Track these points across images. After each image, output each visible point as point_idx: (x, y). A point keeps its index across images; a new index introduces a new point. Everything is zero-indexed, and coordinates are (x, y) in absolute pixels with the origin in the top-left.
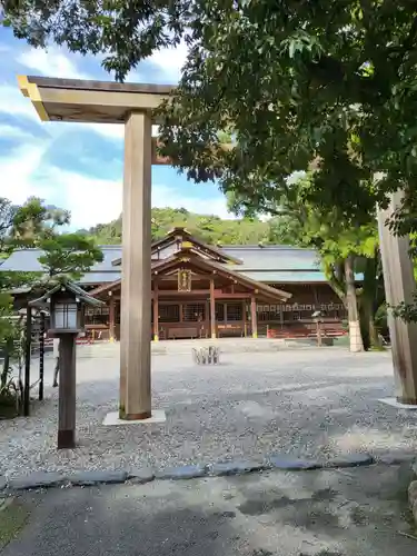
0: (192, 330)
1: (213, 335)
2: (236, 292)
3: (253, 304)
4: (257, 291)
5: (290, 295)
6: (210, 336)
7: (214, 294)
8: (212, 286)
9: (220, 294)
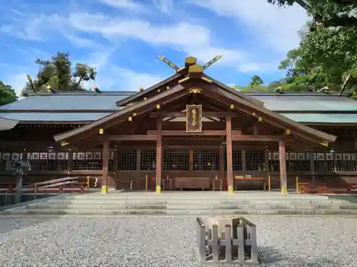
0: (204, 180)
1: (230, 187)
2: (261, 133)
3: (282, 149)
4: (288, 132)
5: (333, 138)
6: (225, 189)
7: (231, 135)
8: (229, 125)
9: (240, 136)
